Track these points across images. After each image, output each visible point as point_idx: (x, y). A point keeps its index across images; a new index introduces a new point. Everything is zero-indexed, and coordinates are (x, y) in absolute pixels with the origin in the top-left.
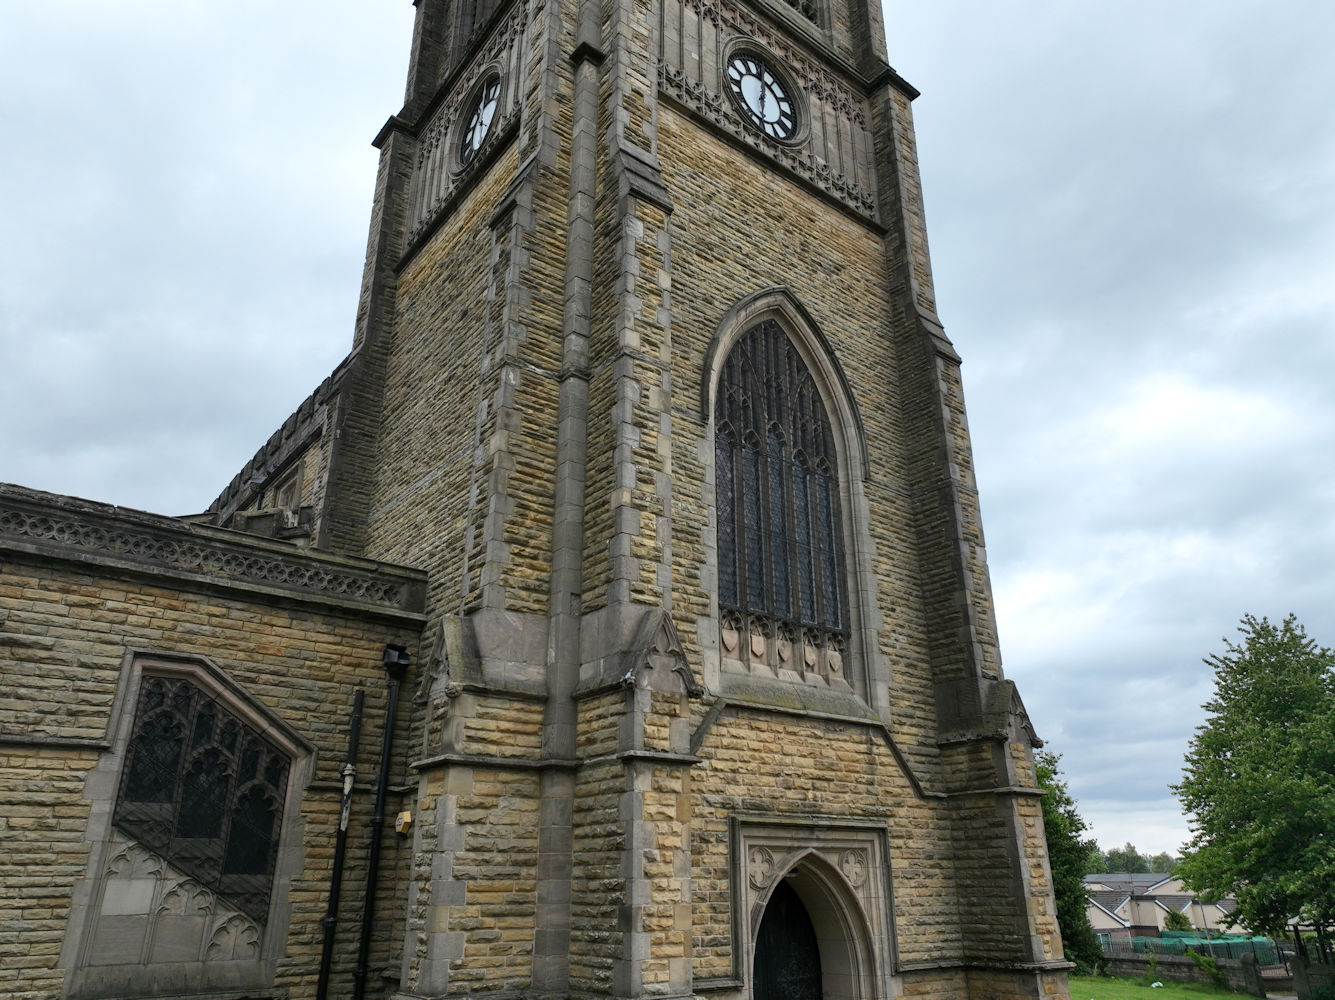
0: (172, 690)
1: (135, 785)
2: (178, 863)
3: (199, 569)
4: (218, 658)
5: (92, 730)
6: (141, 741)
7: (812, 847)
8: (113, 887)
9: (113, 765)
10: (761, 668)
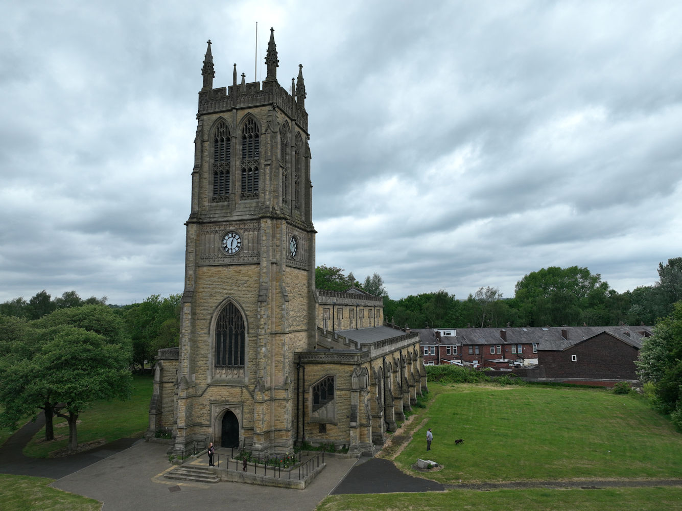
7: (228, 407)
10: (224, 376)
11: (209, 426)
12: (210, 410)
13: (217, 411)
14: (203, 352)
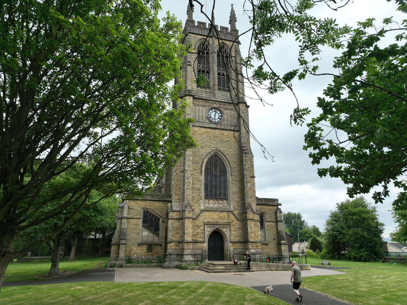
0: (146, 212)
1: (144, 222)
2: (149, 230)
3: (147, 198)
4: (150, 208)
5: (139, 217)
6: (144, 218)
7: (217, 227)
8: (143, 233)
9: (141, 220)
11: (204, 242)
12: (204, 230)
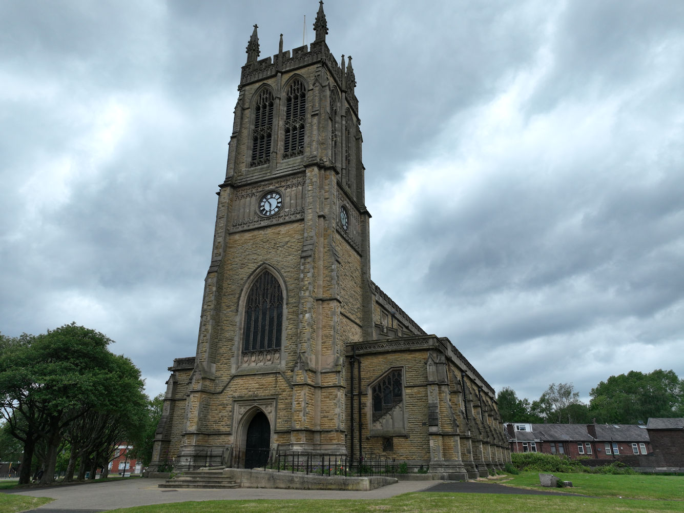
7: (255, 404)
10: (253, 364)
11: (229, 434)
12: (232, 411)
13: (240, 411)
14: (227, 335)
